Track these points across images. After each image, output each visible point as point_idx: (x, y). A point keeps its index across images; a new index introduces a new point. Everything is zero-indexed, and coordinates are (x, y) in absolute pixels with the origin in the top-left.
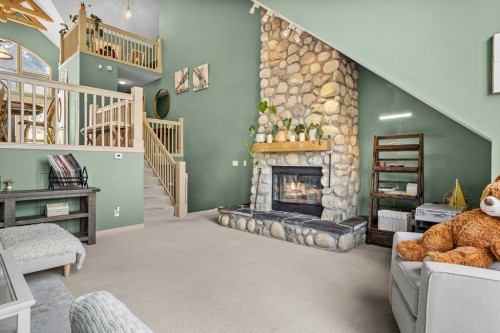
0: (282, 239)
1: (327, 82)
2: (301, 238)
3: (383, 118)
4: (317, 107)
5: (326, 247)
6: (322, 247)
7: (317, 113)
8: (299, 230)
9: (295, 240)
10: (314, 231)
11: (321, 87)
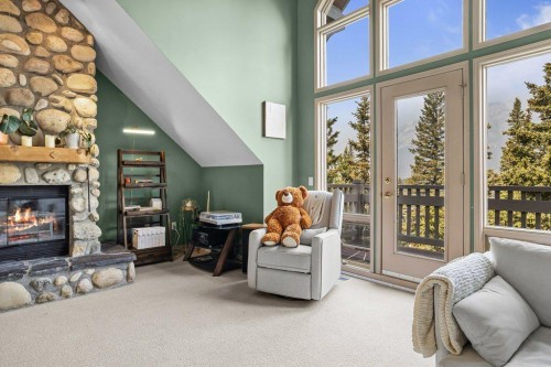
0: (26, 305)
1: (78, 71)
2: (68, 289)
3: (127, 131)
4: (63, 102)
5: (114, 284)
6: (108, 286)
7: (63, 109)
8: (62, 279)
9: (56, 296)
10: (91, 271)
11: (67, 74)
